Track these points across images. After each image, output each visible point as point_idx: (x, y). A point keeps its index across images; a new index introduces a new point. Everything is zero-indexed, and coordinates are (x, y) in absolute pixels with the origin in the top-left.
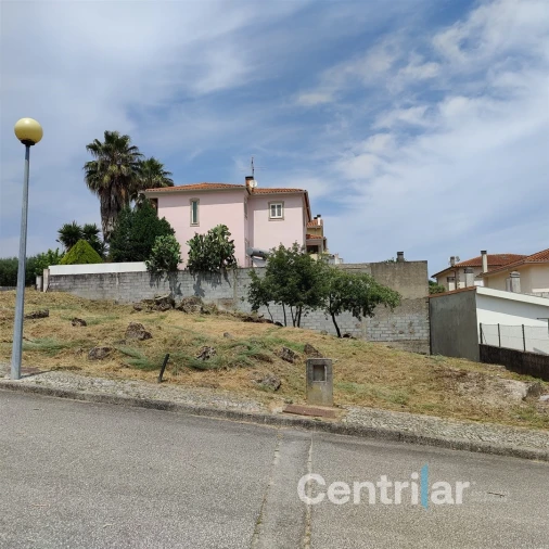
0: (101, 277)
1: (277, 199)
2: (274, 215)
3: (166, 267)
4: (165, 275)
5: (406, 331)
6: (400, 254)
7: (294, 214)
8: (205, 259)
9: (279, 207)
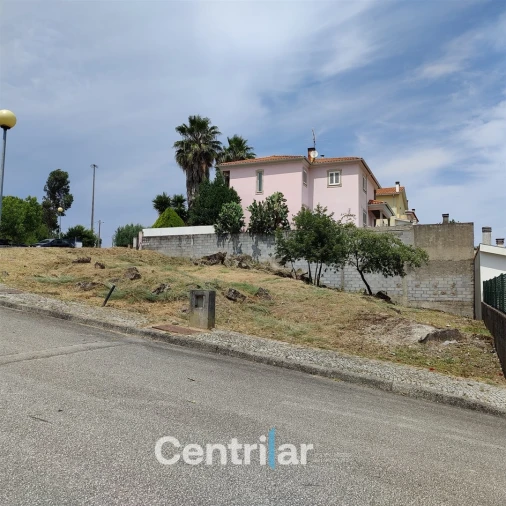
0: (180, 238)
1: (335, 168)
2: (332, 182)
3: (229, 230)
4: (229, 237)
5: (449, 293)
6: (445, 216)
7: (351, 181)
8: (262, 222)
9: (337, 174)
